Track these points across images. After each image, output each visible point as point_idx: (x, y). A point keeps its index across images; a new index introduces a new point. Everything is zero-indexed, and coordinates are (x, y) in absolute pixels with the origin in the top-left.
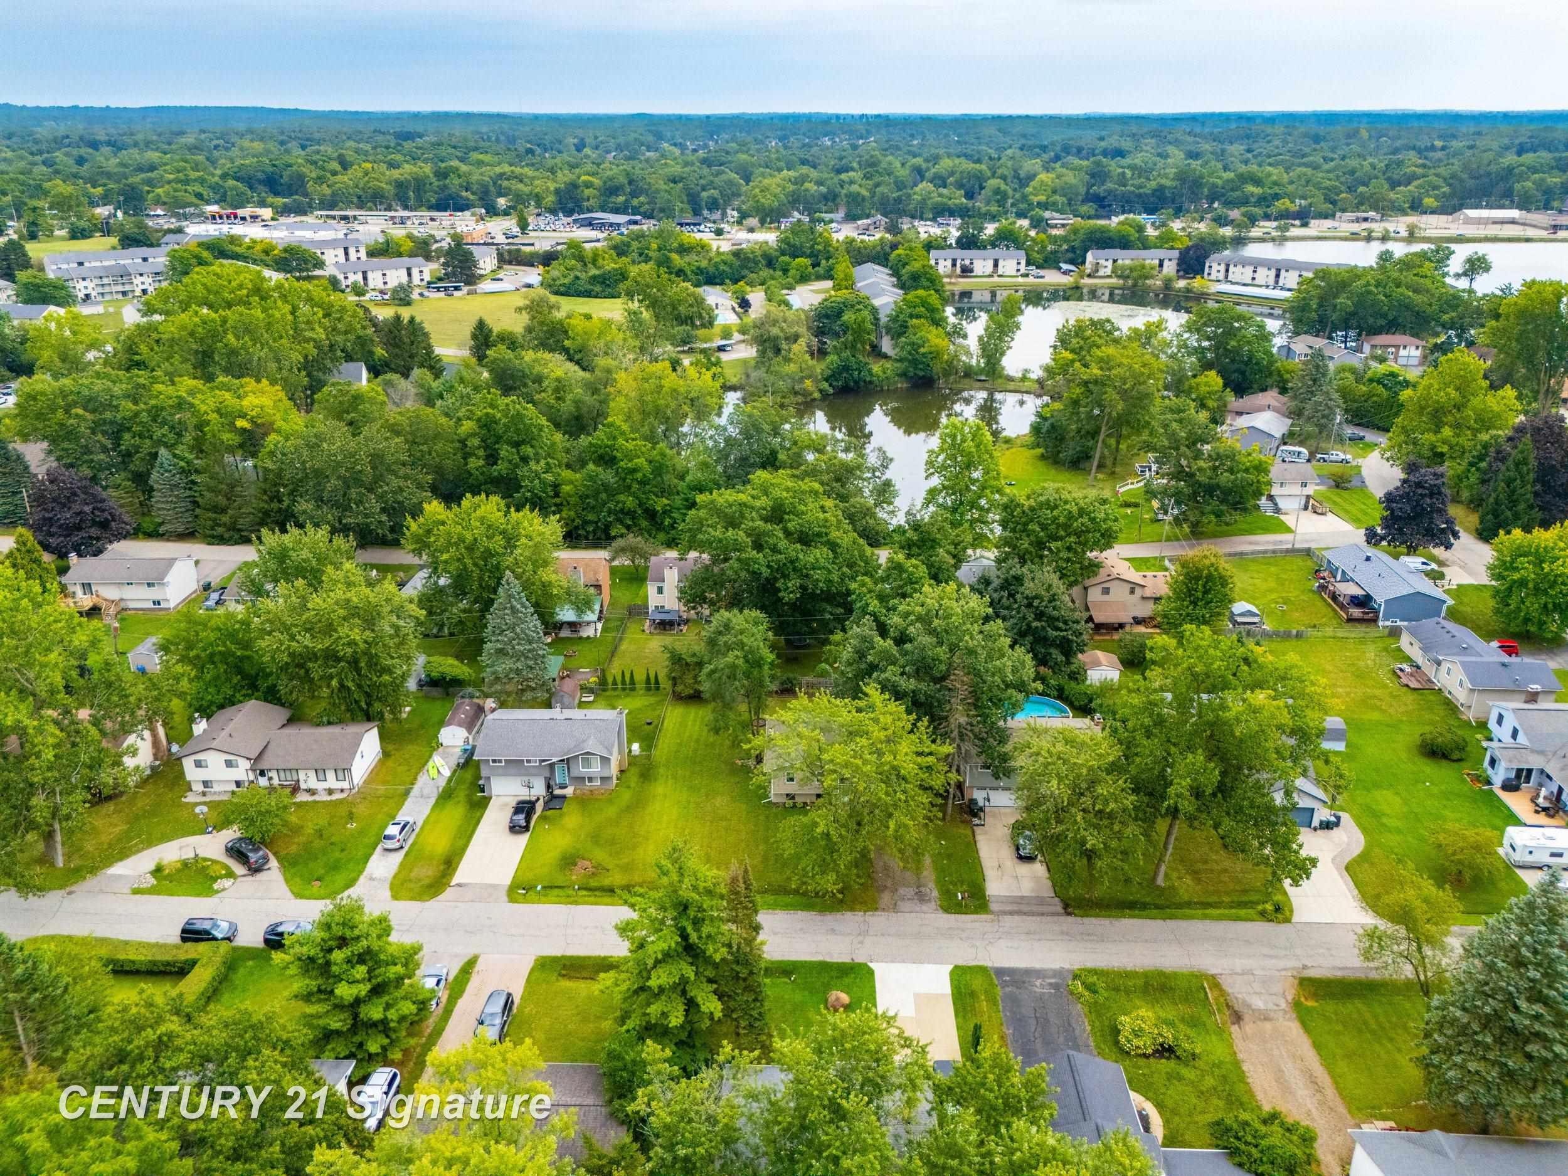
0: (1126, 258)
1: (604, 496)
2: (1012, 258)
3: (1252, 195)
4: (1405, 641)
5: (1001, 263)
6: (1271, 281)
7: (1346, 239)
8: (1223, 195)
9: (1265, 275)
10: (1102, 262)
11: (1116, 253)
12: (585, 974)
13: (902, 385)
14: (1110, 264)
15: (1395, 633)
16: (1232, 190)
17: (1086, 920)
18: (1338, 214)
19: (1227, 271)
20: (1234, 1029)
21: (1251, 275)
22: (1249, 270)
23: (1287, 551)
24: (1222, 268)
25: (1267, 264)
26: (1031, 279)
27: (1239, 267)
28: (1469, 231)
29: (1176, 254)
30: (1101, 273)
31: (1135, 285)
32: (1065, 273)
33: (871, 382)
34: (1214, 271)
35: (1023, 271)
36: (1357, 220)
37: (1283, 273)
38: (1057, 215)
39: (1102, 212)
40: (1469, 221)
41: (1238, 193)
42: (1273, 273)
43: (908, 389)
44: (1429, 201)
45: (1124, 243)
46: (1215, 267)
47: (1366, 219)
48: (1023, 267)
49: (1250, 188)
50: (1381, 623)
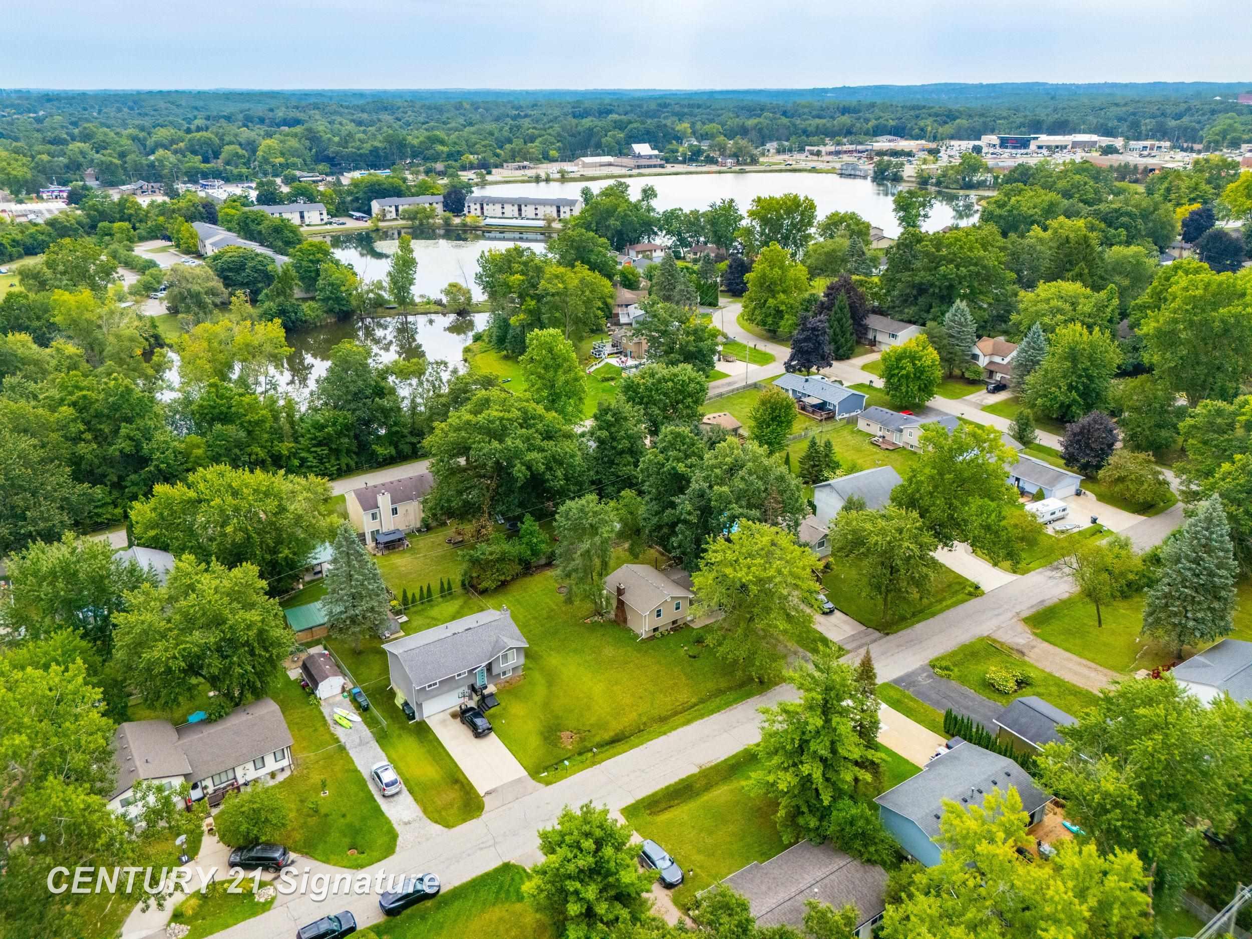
0: (405, 204)
1: (237, 451)
2: (314, 209)
3: (442, 152)
4: (862, 425)
5: (306, 214)
6: (516, 214)
7: (523, 182)
8: (421, 153)
9: (511, 210)
10: (387, 208)
11: (395, 200)
12: (663, 805)
13: (331, 320)
14: (393, 209)
15: (853, 421)
16: (427, 149)
17: (900, 633)
18: (505, 165)
19: (482, 208)
20: (1026, 658)
21: (500, 211)
22: (498, 207)
23: (744, 387)
24: (478, 206)
25: (512, 202)
26: (335, 226)
27: (491, 205)
28: (589, 172)
29: (441, 198)
30: (388, 217)
31: (421, 224)
32: (357, 219)
33: (306, 322)
34: (472, 209)
35: (326, 220)
36: (519, 168)
37: (523, 207)
38: (305, 174)
39: (334, 169)
40: (585, 165)
41: (432, 151)
42: (516, 208)
43: (335, 323)
44: (553, 153)
45: (397, 192)
46: (473, 206)
47: (524, 167)
48: (326, 217)
49: (440, 148)
50: (838, 418)
